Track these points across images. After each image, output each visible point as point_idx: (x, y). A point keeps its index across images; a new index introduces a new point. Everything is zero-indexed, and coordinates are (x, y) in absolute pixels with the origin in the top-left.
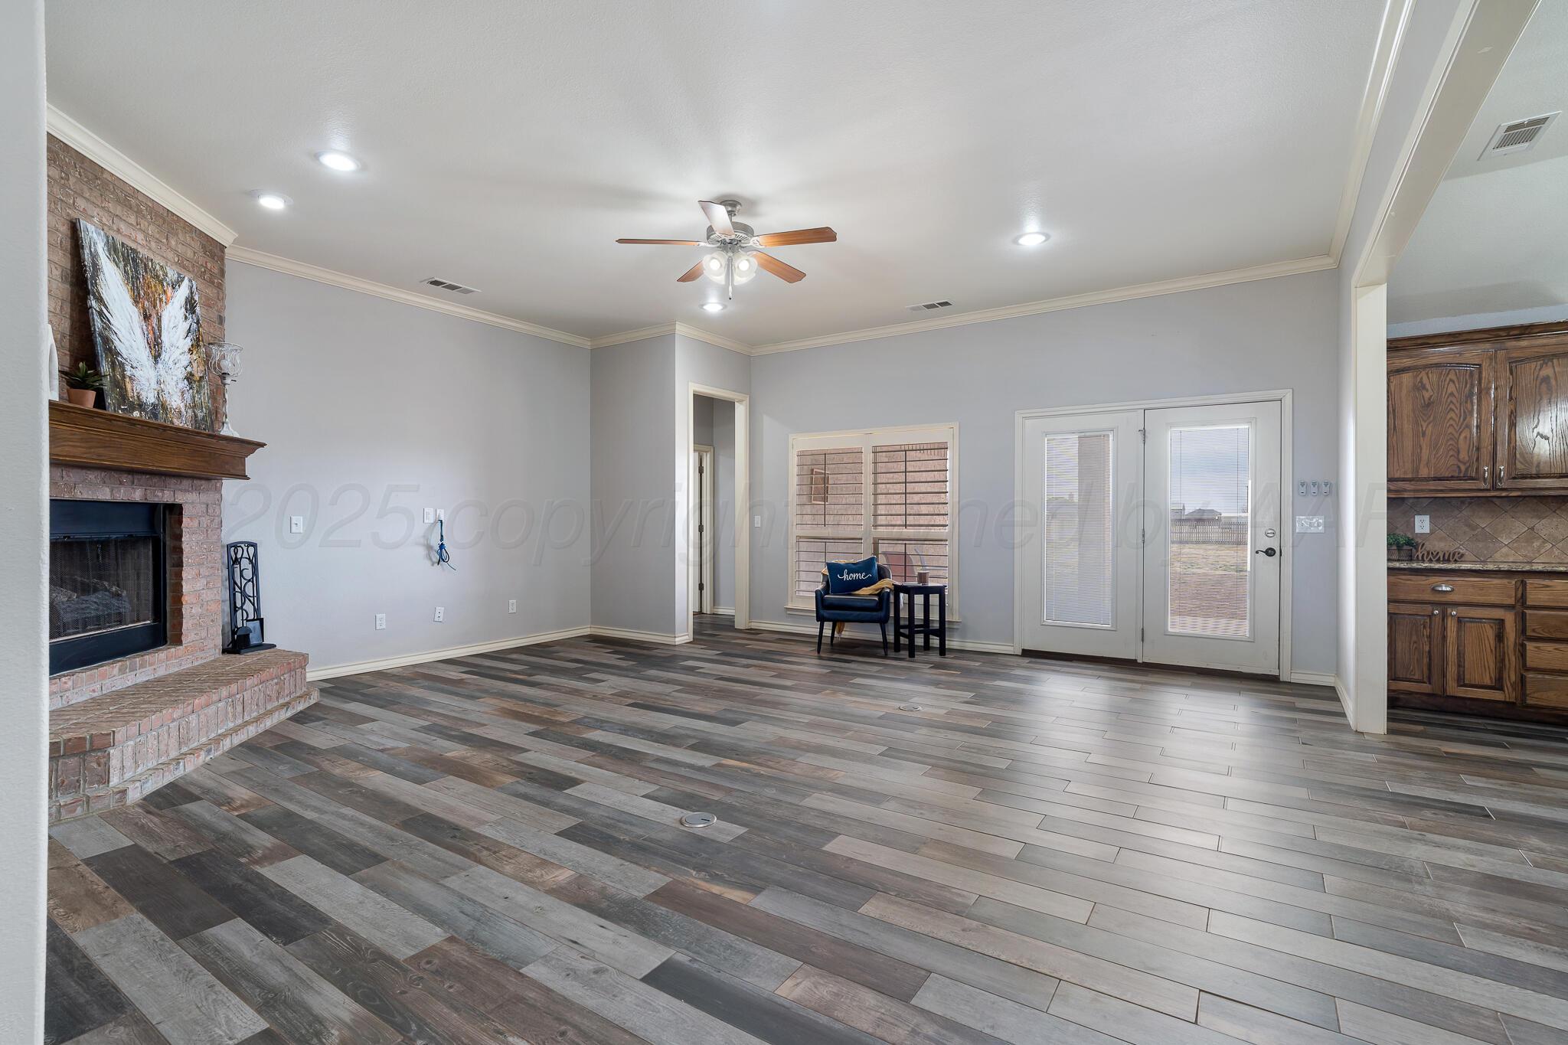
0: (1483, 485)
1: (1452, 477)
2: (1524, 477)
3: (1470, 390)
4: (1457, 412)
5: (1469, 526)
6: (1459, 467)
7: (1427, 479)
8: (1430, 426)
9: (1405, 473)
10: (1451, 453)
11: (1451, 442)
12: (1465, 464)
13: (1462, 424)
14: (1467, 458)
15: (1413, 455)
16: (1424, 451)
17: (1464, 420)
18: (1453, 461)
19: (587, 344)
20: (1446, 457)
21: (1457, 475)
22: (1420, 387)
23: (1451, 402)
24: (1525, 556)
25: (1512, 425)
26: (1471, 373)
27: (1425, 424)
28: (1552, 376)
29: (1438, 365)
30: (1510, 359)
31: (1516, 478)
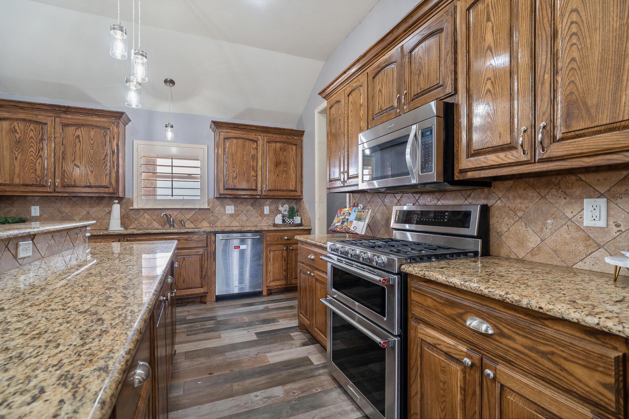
0: (49, 190)
1: (33, 184)
2: (69, 186)
3: (41, 137)
4: (35, 148)
6: (36, 179)
7: (18, 185)
8: (20, 154)
9: (5, 181)
10: (32, 171)
11: (32, 165)
12: (39, 177)
13: (38, 155)
14: (40, 174)
15: (10, 170)
16: (16, 168)
17: (38, 153)
18: (33, 175)
20: (29, 173)
21: (35, 183)
22: (14, 131)
23: (32, 142)
25: (63, 158)
26: (42, 128)
27: (17, 153)
28: (80, 135)
29: (24, 120)
30: (62, 123)
31: (64, 187)
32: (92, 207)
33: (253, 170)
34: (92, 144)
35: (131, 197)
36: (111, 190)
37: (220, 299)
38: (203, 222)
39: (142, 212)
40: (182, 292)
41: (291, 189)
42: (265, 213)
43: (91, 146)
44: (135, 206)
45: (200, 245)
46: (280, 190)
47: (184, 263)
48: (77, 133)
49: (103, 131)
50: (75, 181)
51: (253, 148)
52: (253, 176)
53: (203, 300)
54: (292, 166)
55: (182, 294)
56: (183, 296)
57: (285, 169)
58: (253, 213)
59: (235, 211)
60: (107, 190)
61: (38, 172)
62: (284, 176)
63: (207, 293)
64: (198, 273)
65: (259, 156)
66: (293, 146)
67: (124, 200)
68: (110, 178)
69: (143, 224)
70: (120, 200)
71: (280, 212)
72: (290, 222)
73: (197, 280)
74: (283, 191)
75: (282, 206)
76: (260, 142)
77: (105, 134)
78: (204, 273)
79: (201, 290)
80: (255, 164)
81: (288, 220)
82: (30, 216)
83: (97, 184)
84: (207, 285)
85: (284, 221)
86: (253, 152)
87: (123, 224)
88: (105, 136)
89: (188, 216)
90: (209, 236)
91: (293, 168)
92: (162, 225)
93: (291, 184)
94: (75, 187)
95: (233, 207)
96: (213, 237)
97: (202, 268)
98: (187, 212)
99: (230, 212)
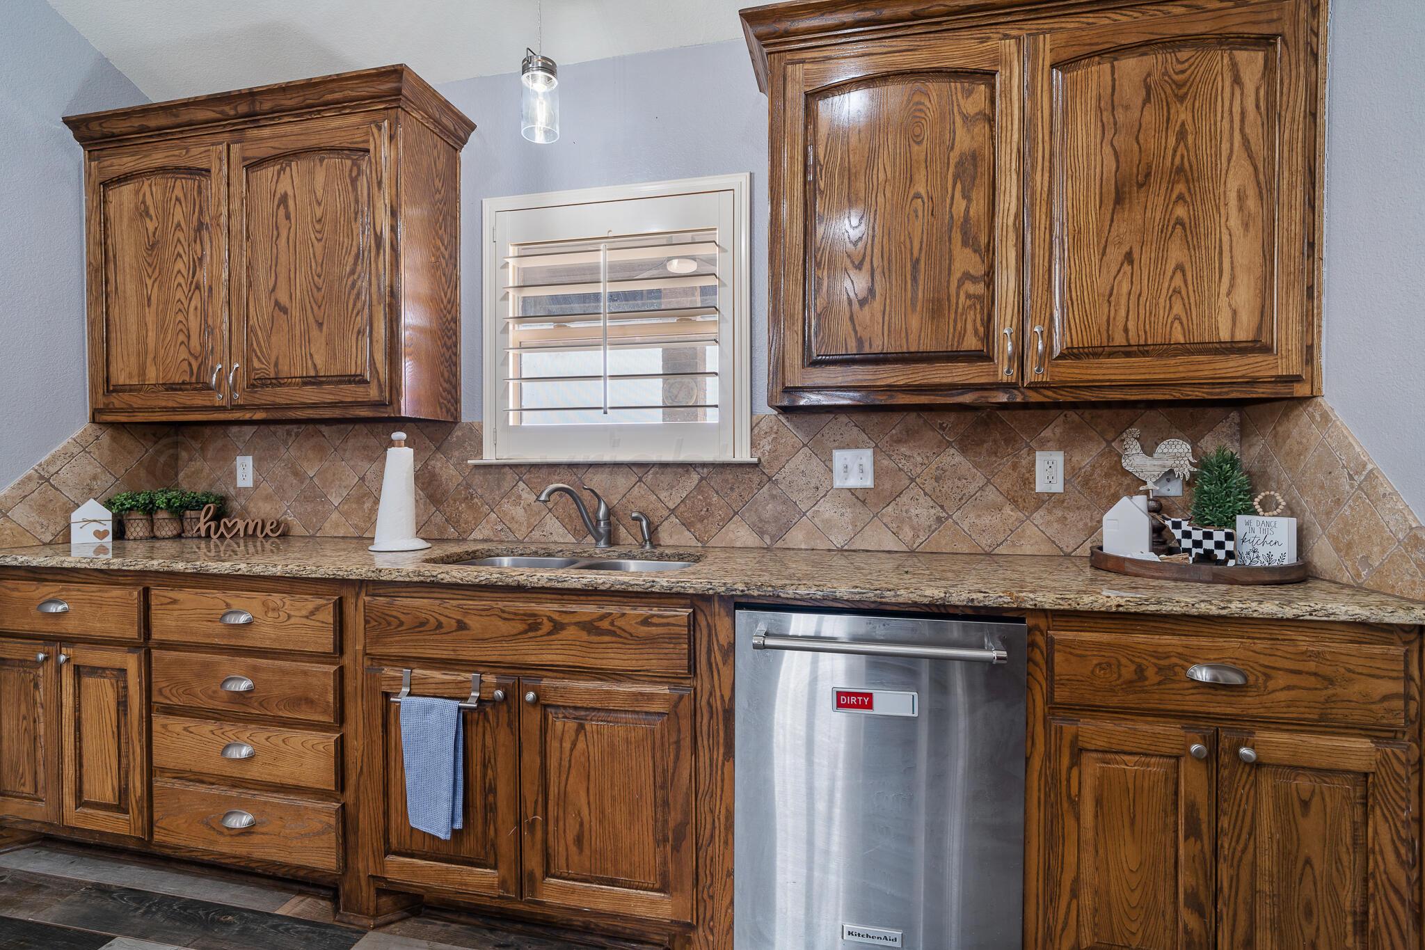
0: (219, 399)
1: (183, 383)
2: (264, 384)
3: (199, 219)
4: (186, 259)
5: (296, 474)
6: (190, 364)
7: (156, 389)
8: (156, 285)
10: (182, 337)
11: (180, 317)
12: (196, 358)
13: (192, 282)
14: (198, 348)
15: (138, 341)
16: (150, 334)
17: (193, 277)
18: (183, 353)
20: (175, 346)
21: (187, 379)
22: (143, 212)
23: (179, 240)
24: (356, 527)
25: (250, 285)
26: (199, 186)
27: (149, 282)
28: (290, 193)
29: (162, 170)
30: (245, 159)
31: (254, 386)
33: (965, 243)
34: (319, 221)
35: (477, 420)
36: (373, 393)
38: (731, 526)
40: (573, 891)
41: (1225, 335)
42: (1041, 486)
43: (318, 227)
44: (489, 457)
46: (1143, 351)
47: (581, 745)
48: (280, 191)
49: (349, 162)
50: (276, 365)
51: (965, 118)
52: (967, 276)
54: (1233, 185)
57: (1180, 211)
58: (972, 488)
59: (877, 476)
60: (362, 393)
61: (195, 342)
62: (1176, 253)
63: (691, 927)
64: (647, 812)
65: (1007, 159)
66: (1242, 56)
67: (458, 433)
68: (371, 342)
69: (514, 526)
71: (1134, 485)
72: (1209, 545)
73: (641, 845)
74: (1168, 350)
75: (1149, 451)
76: (1012, 78)
77: (354, 174)
80: (978, 207)
81: (1197, 535)
82: (235, 487)
83: (335, 370)
84: (688, 883)
85: (1160, 539)
86: (964, 141)
88: (354, 181)
89: (673, 499)
90: (699, 620)
91: (1241, 197)
93: (1223, 301)
94: (281, 385)
95: (865, 457)
96: (722, 624)
97: (664, 783)
98: (667, 478)
99: (854, 482)
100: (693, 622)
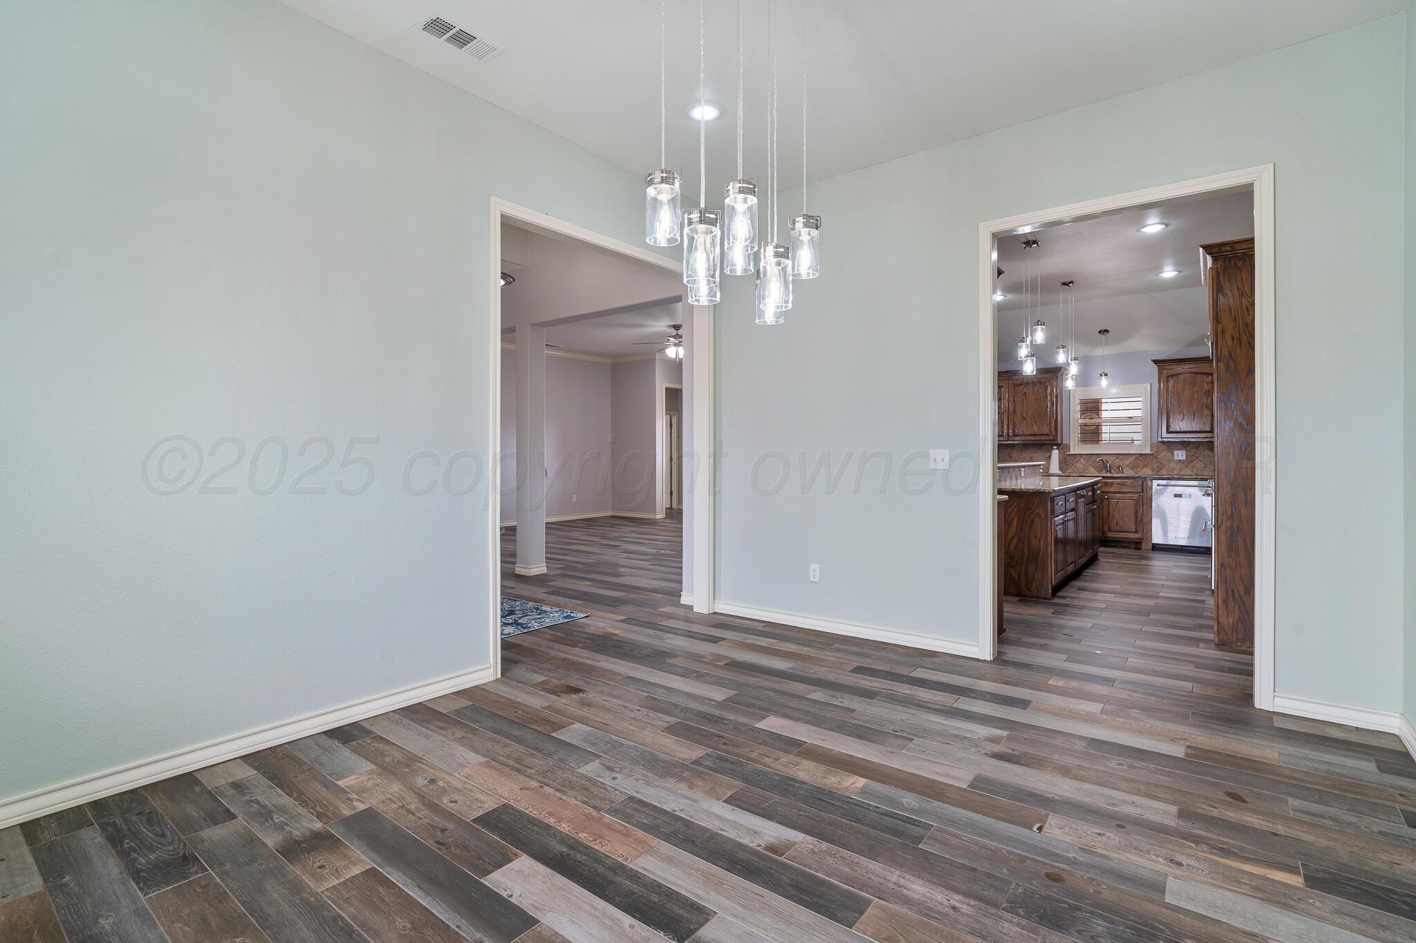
2: (1018, 436)
19: (609, 361)
25: (1014, 413)
30: (1014, 384)
31: (1015, 436)
32: (1035, 453)
33: (1207, 408)
35: (1068, 443)
36: (1051, 438)
37: (1157, 548)
38: (1144, 469)
39: (1078, 457)
43: (1035, 400)
44: (1072, 452)
45: (1135, 491)
47: (1118, 506)
48: (1024, 391)
49: (1045, 386)
50: (1023, 431)
51: (1207, 382)
52: (1207, 415)
53: (1138, 547)
55: (1115, 536)
56: (1116, 538)
59: (1186, 456)
60: (1047, 438)
63: (1142, 539)
64: (1133, 518)
67: (1062, 446)
68: (1050, 426)
69: (1079, 469)
70: (1059, 445)
73: (1132, 527)
77: (1046, 389)
78: (1139, 519)
79: (1137, 536)
80: (1209, 401)
83: (1039, 433)
84: (1142, 531)
86: (1206, 387)
87: (1060, 469)
89: (1127, 462)
90: (1145, 482)
92: (1098, 471)
94: (1023, 435)
95: (1184, 452)
96: (1149, 483)
97: (1136, 513)
98: (1125, 457)
99: (1180, 458)
100: (1143, 483)
